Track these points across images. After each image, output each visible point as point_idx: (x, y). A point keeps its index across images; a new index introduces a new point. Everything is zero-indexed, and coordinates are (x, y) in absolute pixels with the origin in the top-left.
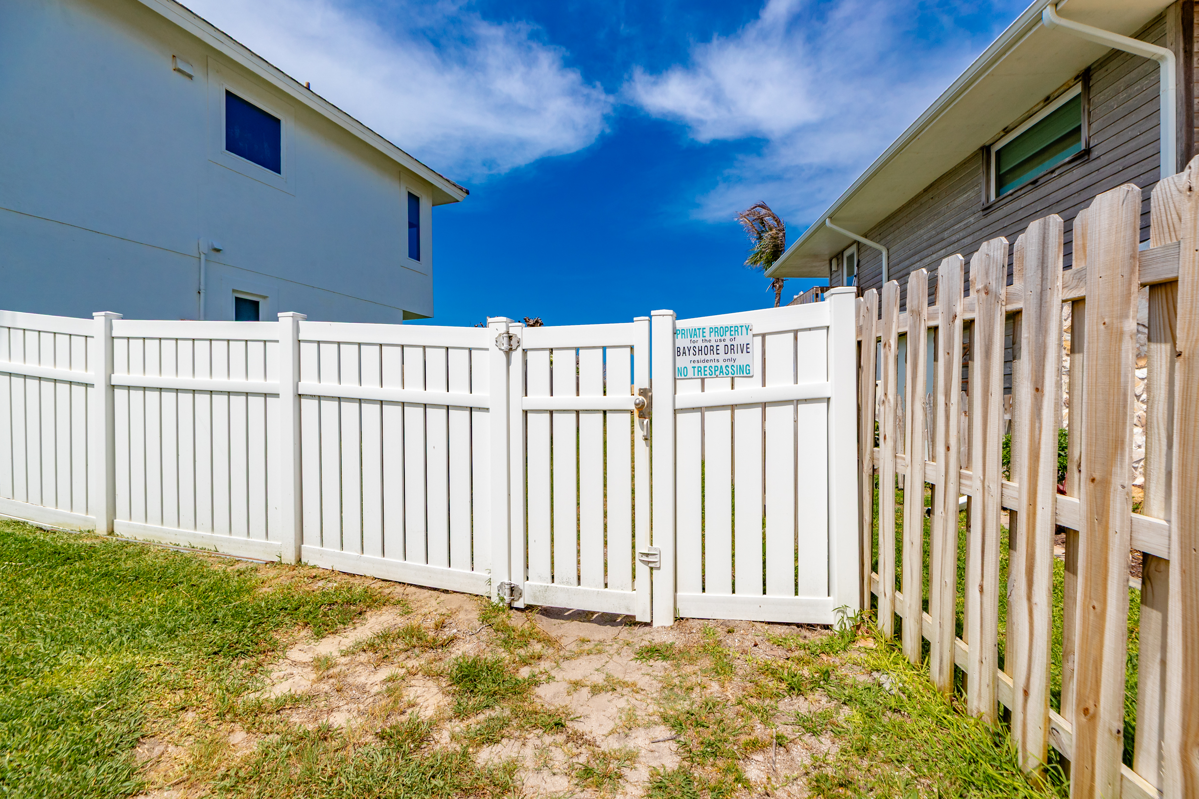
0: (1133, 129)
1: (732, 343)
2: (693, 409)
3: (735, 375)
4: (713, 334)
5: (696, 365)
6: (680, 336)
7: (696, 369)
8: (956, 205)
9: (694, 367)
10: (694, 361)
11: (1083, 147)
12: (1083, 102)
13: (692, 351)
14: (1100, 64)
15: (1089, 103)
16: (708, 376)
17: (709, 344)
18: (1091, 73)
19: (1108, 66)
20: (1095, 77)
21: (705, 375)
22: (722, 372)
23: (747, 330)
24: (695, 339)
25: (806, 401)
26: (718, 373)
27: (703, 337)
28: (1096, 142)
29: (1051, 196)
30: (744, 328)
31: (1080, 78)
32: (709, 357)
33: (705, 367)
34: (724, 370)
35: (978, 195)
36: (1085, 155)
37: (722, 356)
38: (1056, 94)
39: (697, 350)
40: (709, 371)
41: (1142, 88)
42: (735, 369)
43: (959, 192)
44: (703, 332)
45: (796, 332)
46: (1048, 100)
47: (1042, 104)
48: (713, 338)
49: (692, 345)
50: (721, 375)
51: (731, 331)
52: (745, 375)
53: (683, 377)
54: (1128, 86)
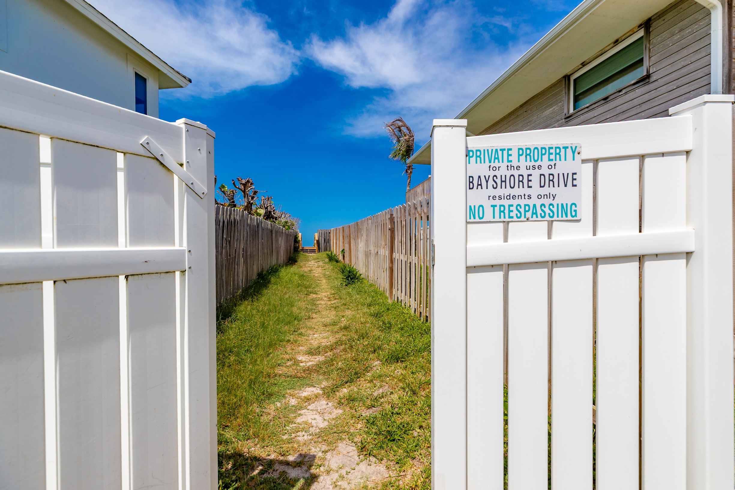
0: (685, 60)
1: (552, 171)
2: (493, 267)
3: (555, 218)
4: (523, 158)
5: (497, 202)
6: (473, 160)
7: (497, 209)
8: (544, 116)
9: (494, 206)
10: (494, 198)
11: (645, 73)
12: (645, 41)
13: (491, 182)
14: (659, 16)
15: (649, 43)
16: (515, 219)
17: (516, 173)
18: (651, 23)
19: (665, 16)
20: (654, 25)
21: (510, 217)
22: (535, 213)
23: (574, 153)
24: (497, 164)
25: (657, 256)
26: (529, 215)
27: (509, 161)
28: (655, 70)
29: (618, 108)
30: (569, 151)
31: (643, 26)
32: (516, 191)
33: (510, 206)
34: (539, 211)
35: (562, 109)
36: (645, 79)
37: (536, 190)
38: (623, 38)
39: (498, 181)
40: (515, 212)
41: (693, 31)
42: (555, 210)
43: (546, 107)
44: (509, 155)
45: (642, 158)
46: (617, 42)
47: (612, 45)
48: (523, 163)
49: (492, 173)
50: (535, 218)
51: (550, 154)
52: (569, 218)
53: (477, 220)
54: (681, 30)
